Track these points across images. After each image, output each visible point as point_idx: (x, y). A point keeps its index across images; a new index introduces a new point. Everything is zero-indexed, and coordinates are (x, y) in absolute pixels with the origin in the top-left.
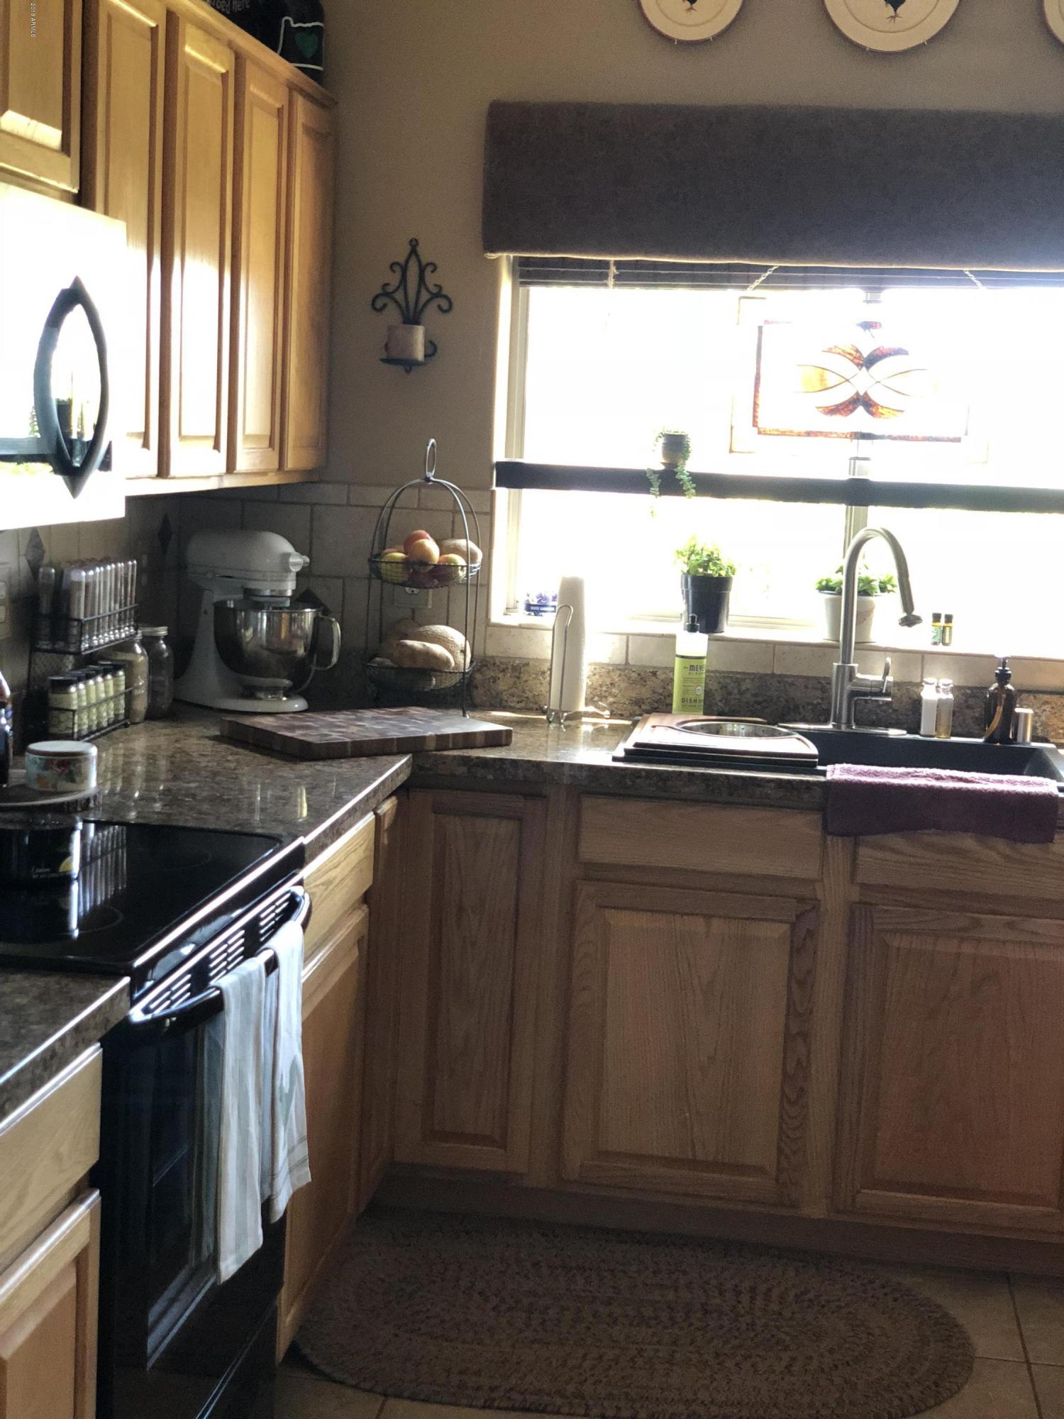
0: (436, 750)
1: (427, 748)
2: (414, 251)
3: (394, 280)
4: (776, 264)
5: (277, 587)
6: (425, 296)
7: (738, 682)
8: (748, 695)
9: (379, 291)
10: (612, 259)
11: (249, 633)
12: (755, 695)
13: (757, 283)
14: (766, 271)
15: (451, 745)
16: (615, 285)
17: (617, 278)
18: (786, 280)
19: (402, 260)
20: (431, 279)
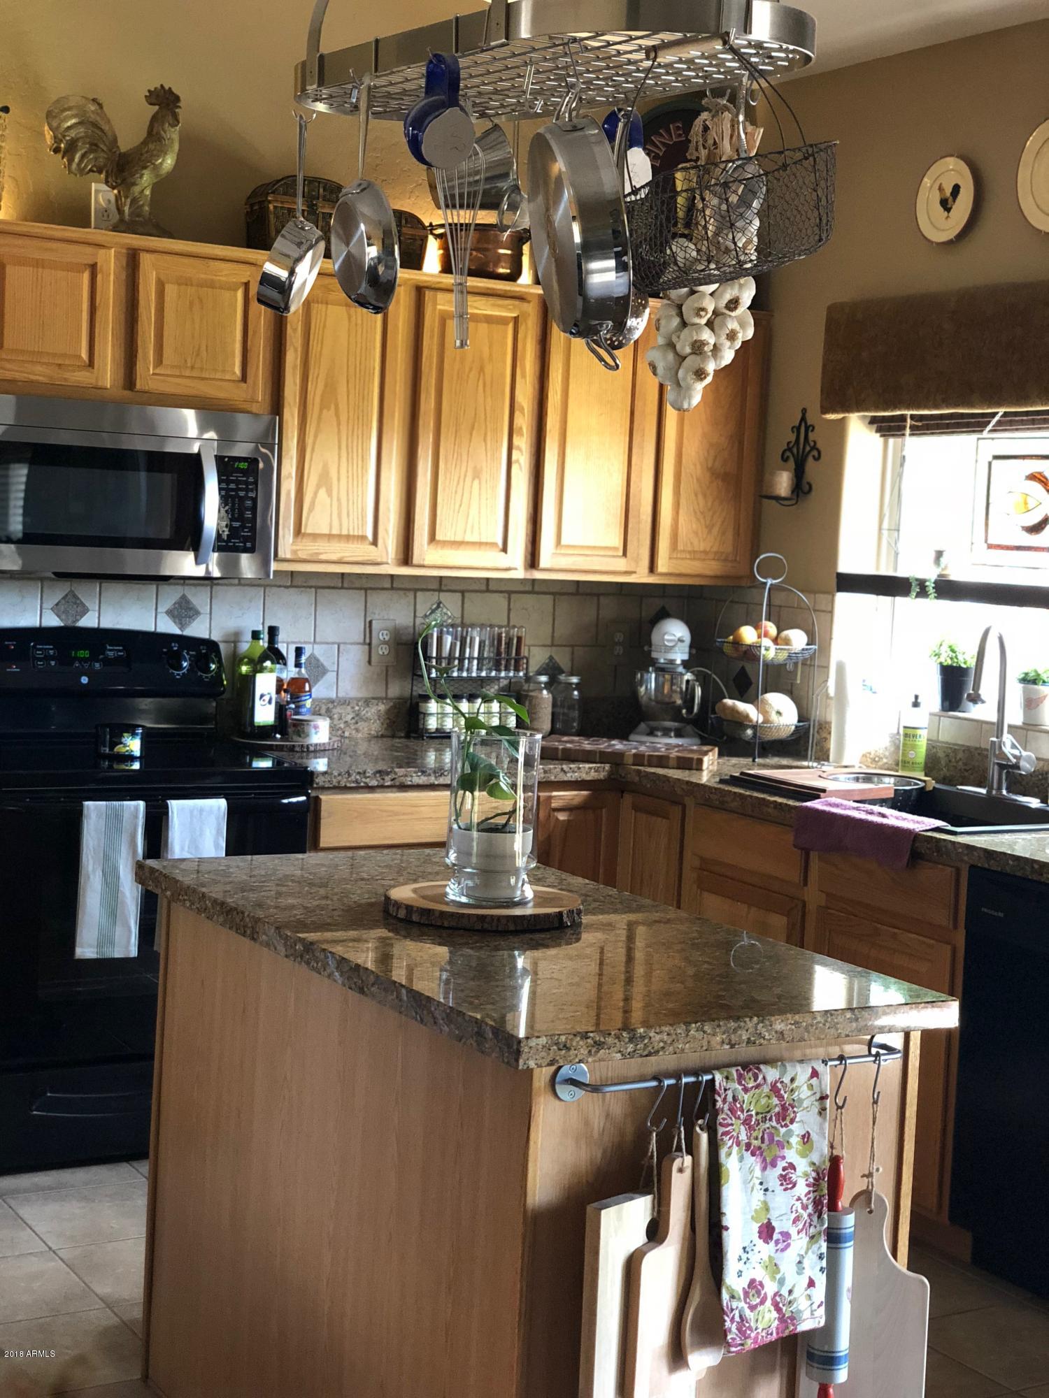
0: (634, 765)
1: (625, 762)
2: (803, 419)
3: (793, 438)
4: (1001, 411)
5: (671, 656)
6: (808, 448)
7: (955, 751)
8: (960, 763)
9: (786, 447)
10: (909, 413)
11: (642, 689)
12: (965, 764)
13: (990, 427)
14: (993, 417)
15: (646, 763)
16: (911, 435)
17: (912, 428)
18: (1011, 423)
19: (797, 424)
20: (812, 436)
